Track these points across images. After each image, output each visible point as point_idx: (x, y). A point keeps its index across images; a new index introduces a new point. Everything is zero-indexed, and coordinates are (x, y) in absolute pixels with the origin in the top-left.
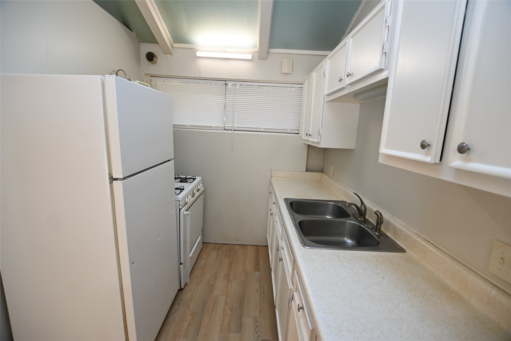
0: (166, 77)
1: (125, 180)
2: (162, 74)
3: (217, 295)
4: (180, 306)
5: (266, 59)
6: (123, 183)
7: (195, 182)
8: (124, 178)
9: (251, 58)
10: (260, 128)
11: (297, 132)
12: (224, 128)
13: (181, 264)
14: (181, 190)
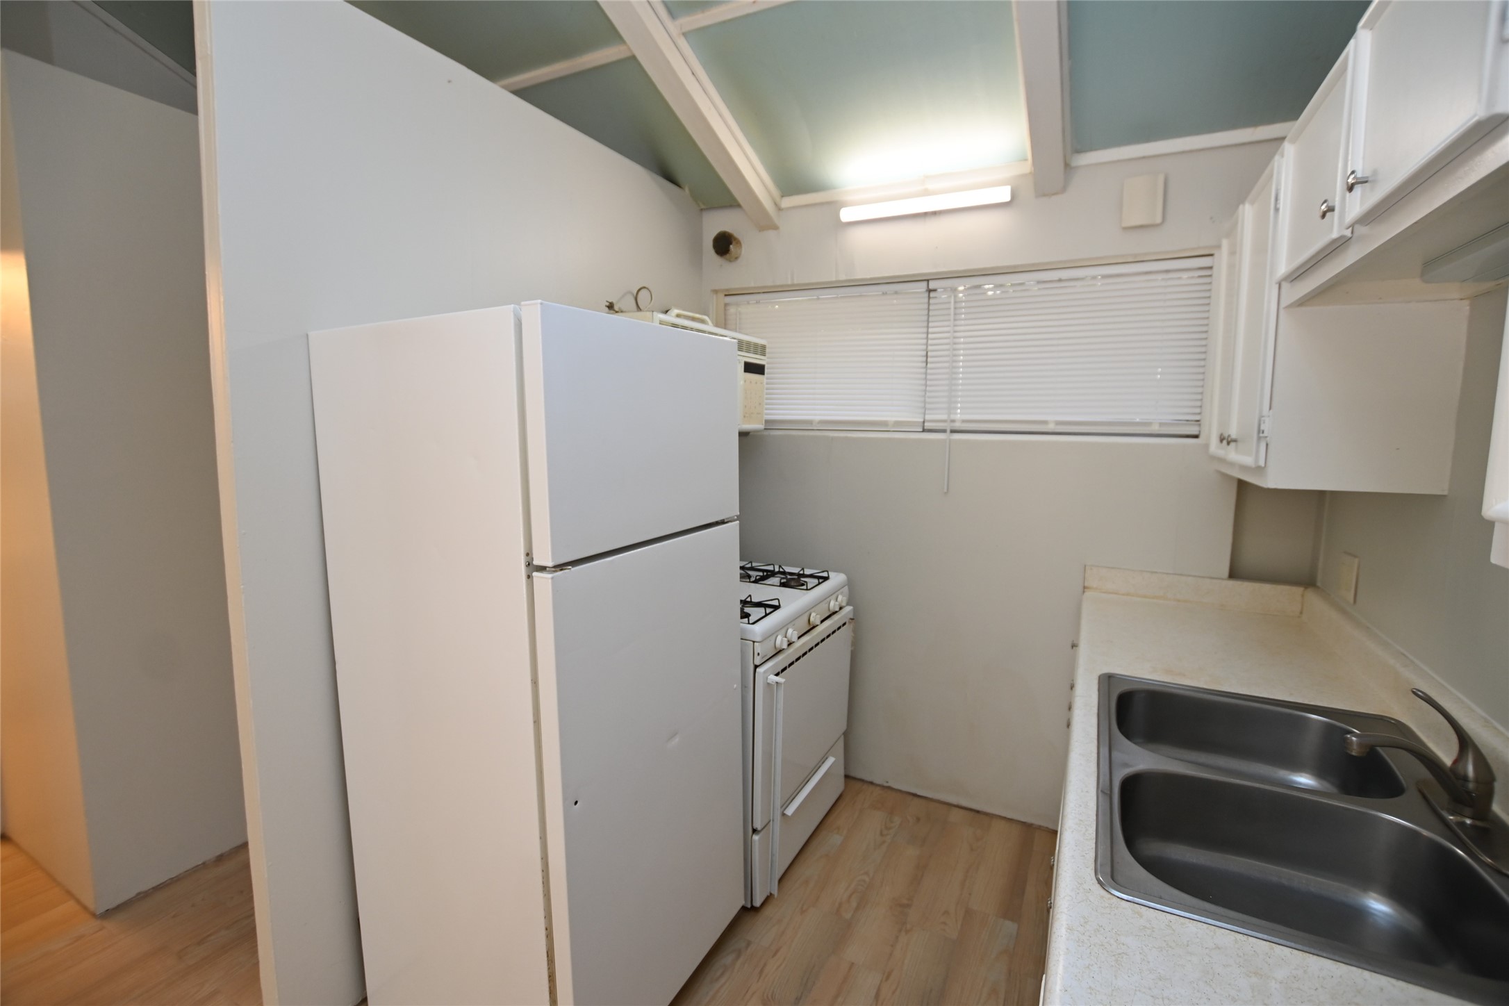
0: (764, 293)
1: (562, 572)
2: (752, 285)
3: (853, 963)
4: (739, 963)
5: (1064, 190)
6: (552, 578)
7: (826, 586)
8: (560, 567)
9: (1008, 199)
10: (1045, 422)
11: (1193, 430)
12: (924, 427)
13: (754, 831)
14: (769, 610)
